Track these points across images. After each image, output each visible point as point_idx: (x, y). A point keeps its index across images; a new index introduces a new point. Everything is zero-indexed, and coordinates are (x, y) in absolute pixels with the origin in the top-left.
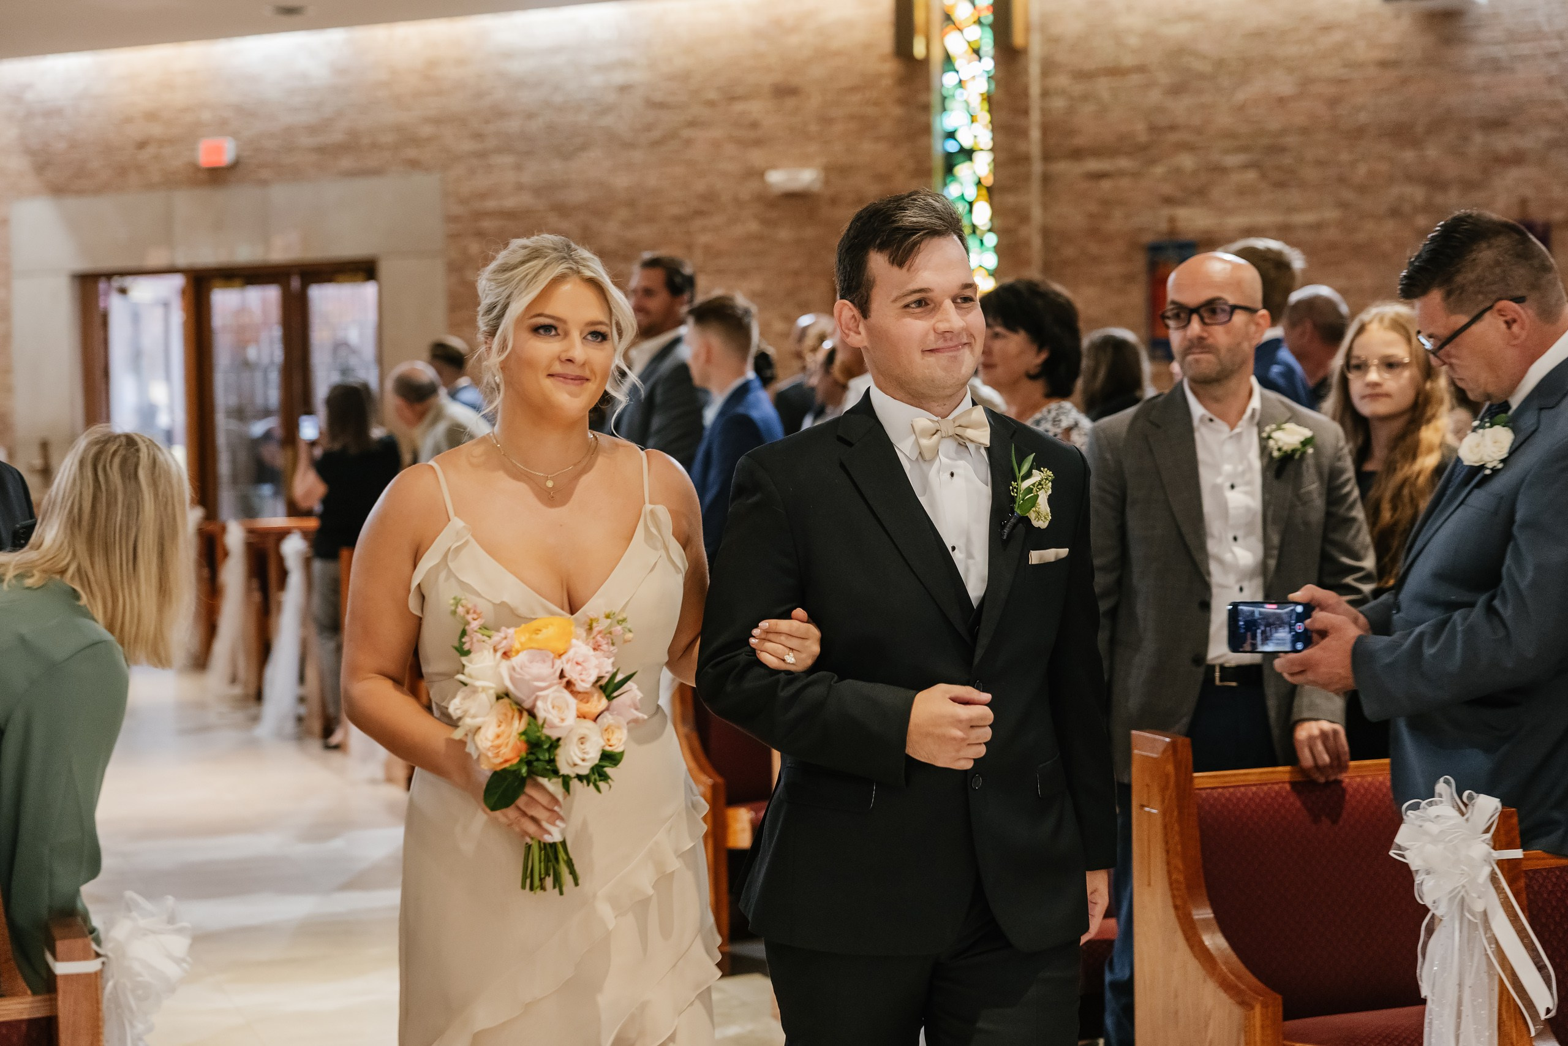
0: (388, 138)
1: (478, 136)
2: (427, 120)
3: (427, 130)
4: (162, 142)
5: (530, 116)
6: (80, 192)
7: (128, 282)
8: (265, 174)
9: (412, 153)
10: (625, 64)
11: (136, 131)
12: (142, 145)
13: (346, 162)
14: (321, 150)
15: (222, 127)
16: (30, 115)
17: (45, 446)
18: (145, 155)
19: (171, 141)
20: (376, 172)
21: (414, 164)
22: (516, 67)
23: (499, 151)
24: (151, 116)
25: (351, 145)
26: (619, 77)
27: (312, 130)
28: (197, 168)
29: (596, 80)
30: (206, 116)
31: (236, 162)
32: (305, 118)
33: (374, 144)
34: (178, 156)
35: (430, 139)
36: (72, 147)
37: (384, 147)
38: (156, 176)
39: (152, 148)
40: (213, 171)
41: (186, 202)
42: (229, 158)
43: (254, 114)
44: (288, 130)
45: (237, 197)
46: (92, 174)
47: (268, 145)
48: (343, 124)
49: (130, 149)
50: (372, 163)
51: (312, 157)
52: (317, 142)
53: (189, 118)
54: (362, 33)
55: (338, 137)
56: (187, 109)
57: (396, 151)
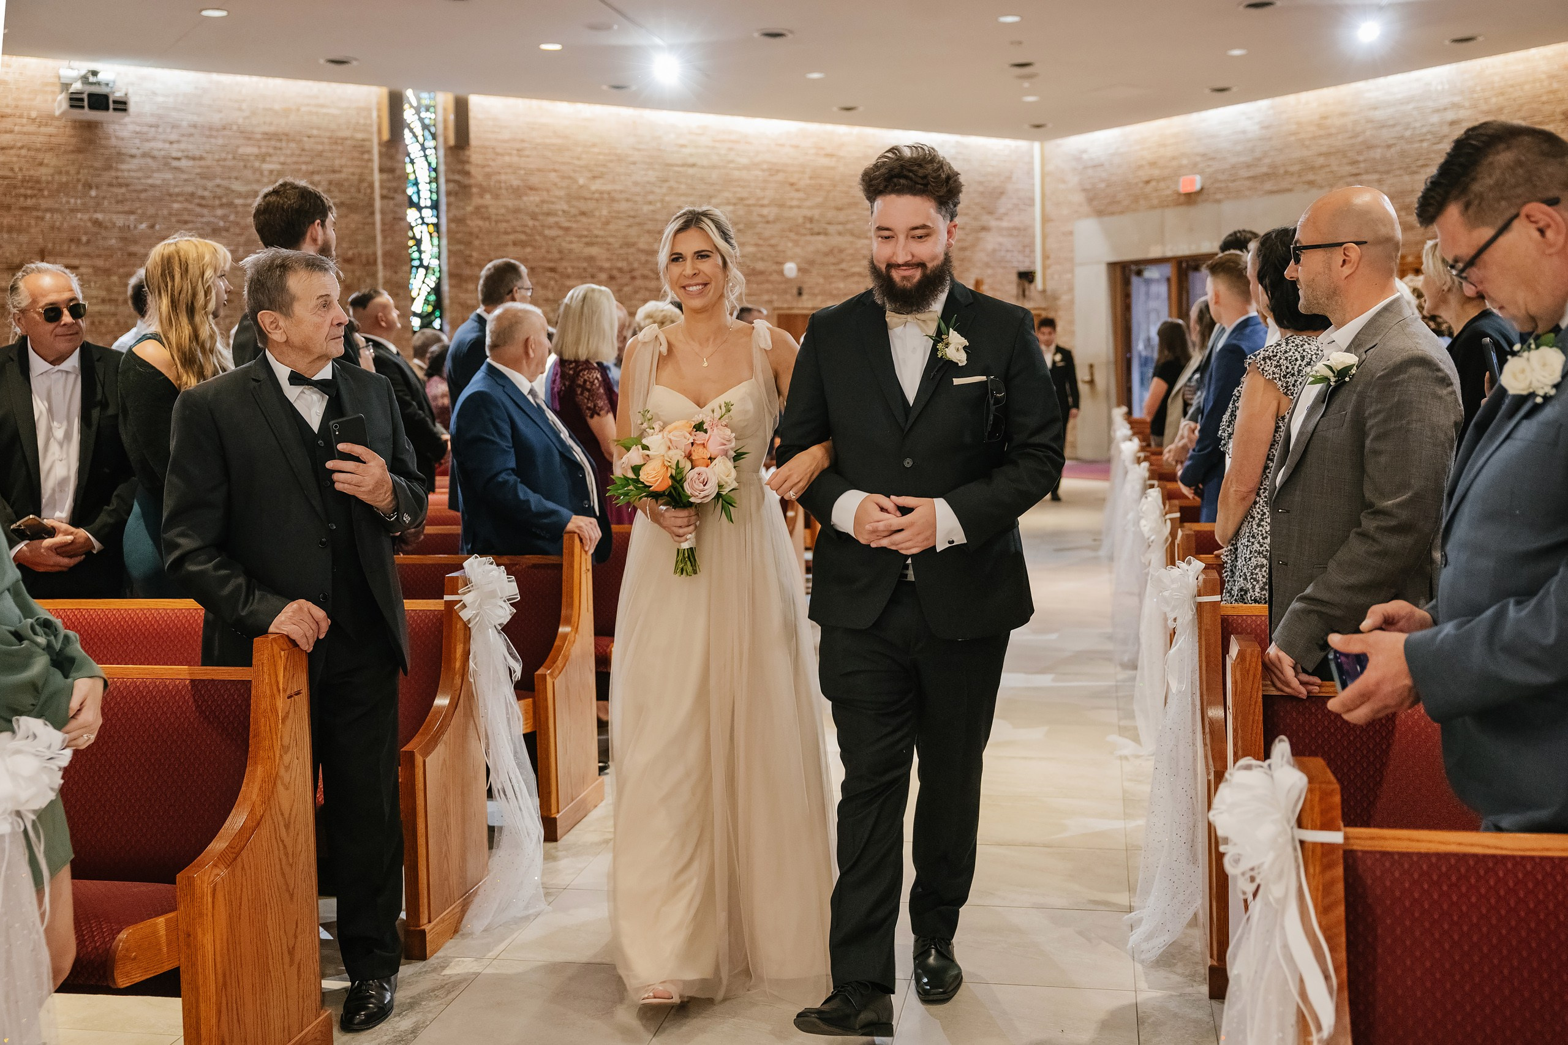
0: (1295, 168)
1: (1354, 163)
2: (1320, 154)
3: (1321, 161)
4: (1158, 181)
5: (1389, 146)
6: (1112, 214)
7: (1142, 267)
8: (1219, 196)
9: (1311, 177)
10: (1456, 106)
11: (1144, 174)
12: (1148, 182)
13: (1268, 186)
14: (1253, 178)
15: (1194, 168)
16: (1086, 168)
17: (1091, 366)
18: (1149, 189)
19: (1164, 179)
20: (1289, 190)
21: (1311, 183)
22: (1379, 115)
23: (1367, 172)
24: (1153, 164)
25: (1271, 174)
26: (1450, 116)
27: (1248, 166)
28: (1179, 194)
29: (1435, 119)
30: (1185, 162)
31: (1202, 189)
32: (1242, 159)
33: (1286, 172)
34: (1168, 188)
35: (1322, 167)
36: (1108, 186)
37: (1292, 174)
38: (1155, 202)
39: (1153, 184)
40: (1189, 195)
41: (1172, 216)
42: (1198, 187)
43: (1213, 159)
44: (1233, 167)
45: (1202, 212)
46: (1119, 202)
47: (1221, 177)
48: (1267, 161)
49: (1141, 185)
50: (1285, 185)
51: (1248, 183)
52: (1251, 174)
53: (1175, 163)
54: (1279, 101)
55: (1264, 170)
56: (1174, 158)
57: (1300, 176)
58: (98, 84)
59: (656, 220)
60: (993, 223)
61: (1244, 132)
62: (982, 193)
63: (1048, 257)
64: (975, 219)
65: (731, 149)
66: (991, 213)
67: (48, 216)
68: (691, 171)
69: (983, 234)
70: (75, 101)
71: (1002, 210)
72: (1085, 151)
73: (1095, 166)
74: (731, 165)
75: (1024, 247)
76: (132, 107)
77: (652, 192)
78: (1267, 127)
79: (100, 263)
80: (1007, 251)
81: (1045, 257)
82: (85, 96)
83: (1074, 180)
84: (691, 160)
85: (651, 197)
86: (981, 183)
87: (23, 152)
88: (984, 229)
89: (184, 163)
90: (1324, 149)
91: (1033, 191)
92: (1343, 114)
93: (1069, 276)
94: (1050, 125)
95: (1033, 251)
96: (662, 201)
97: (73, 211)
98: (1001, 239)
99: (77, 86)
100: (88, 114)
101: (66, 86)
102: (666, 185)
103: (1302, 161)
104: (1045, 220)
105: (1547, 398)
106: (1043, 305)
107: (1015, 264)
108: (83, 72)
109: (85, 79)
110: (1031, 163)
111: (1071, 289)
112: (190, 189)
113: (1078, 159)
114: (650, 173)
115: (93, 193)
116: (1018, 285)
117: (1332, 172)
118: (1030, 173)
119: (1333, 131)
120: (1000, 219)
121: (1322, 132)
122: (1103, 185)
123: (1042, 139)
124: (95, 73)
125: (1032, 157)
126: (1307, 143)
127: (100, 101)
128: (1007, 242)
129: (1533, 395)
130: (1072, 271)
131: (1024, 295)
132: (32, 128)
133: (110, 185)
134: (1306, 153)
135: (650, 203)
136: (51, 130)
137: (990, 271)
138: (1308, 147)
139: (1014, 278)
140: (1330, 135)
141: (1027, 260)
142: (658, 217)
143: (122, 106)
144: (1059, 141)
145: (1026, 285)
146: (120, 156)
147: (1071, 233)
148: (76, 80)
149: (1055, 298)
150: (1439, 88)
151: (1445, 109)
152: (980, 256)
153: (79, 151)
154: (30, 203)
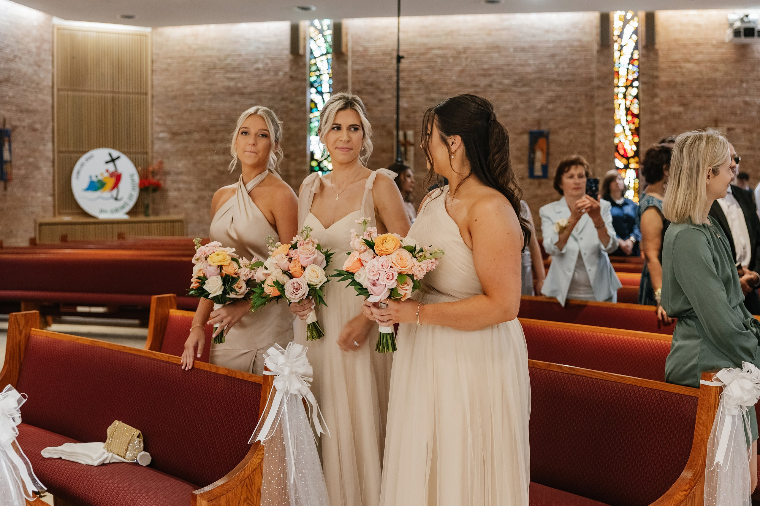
58: (749, 22)
67: (720, 100)
70: (737, 33)
79: (747, 126)
82: (742, 30)
87: (708, 64)
97: (734, 96)
99: (738, 24)
100: (743, 40)
101: (731, 25)
108: (741, 16)
109: (742, 20)
115: (744, 85)
124: (747, 16)
127: (750, 32)
132: (713, 50)
133: (754, 80)
136: (723, 50)
148: (736, 21)
153: (737, 61)
154: (711, 92)
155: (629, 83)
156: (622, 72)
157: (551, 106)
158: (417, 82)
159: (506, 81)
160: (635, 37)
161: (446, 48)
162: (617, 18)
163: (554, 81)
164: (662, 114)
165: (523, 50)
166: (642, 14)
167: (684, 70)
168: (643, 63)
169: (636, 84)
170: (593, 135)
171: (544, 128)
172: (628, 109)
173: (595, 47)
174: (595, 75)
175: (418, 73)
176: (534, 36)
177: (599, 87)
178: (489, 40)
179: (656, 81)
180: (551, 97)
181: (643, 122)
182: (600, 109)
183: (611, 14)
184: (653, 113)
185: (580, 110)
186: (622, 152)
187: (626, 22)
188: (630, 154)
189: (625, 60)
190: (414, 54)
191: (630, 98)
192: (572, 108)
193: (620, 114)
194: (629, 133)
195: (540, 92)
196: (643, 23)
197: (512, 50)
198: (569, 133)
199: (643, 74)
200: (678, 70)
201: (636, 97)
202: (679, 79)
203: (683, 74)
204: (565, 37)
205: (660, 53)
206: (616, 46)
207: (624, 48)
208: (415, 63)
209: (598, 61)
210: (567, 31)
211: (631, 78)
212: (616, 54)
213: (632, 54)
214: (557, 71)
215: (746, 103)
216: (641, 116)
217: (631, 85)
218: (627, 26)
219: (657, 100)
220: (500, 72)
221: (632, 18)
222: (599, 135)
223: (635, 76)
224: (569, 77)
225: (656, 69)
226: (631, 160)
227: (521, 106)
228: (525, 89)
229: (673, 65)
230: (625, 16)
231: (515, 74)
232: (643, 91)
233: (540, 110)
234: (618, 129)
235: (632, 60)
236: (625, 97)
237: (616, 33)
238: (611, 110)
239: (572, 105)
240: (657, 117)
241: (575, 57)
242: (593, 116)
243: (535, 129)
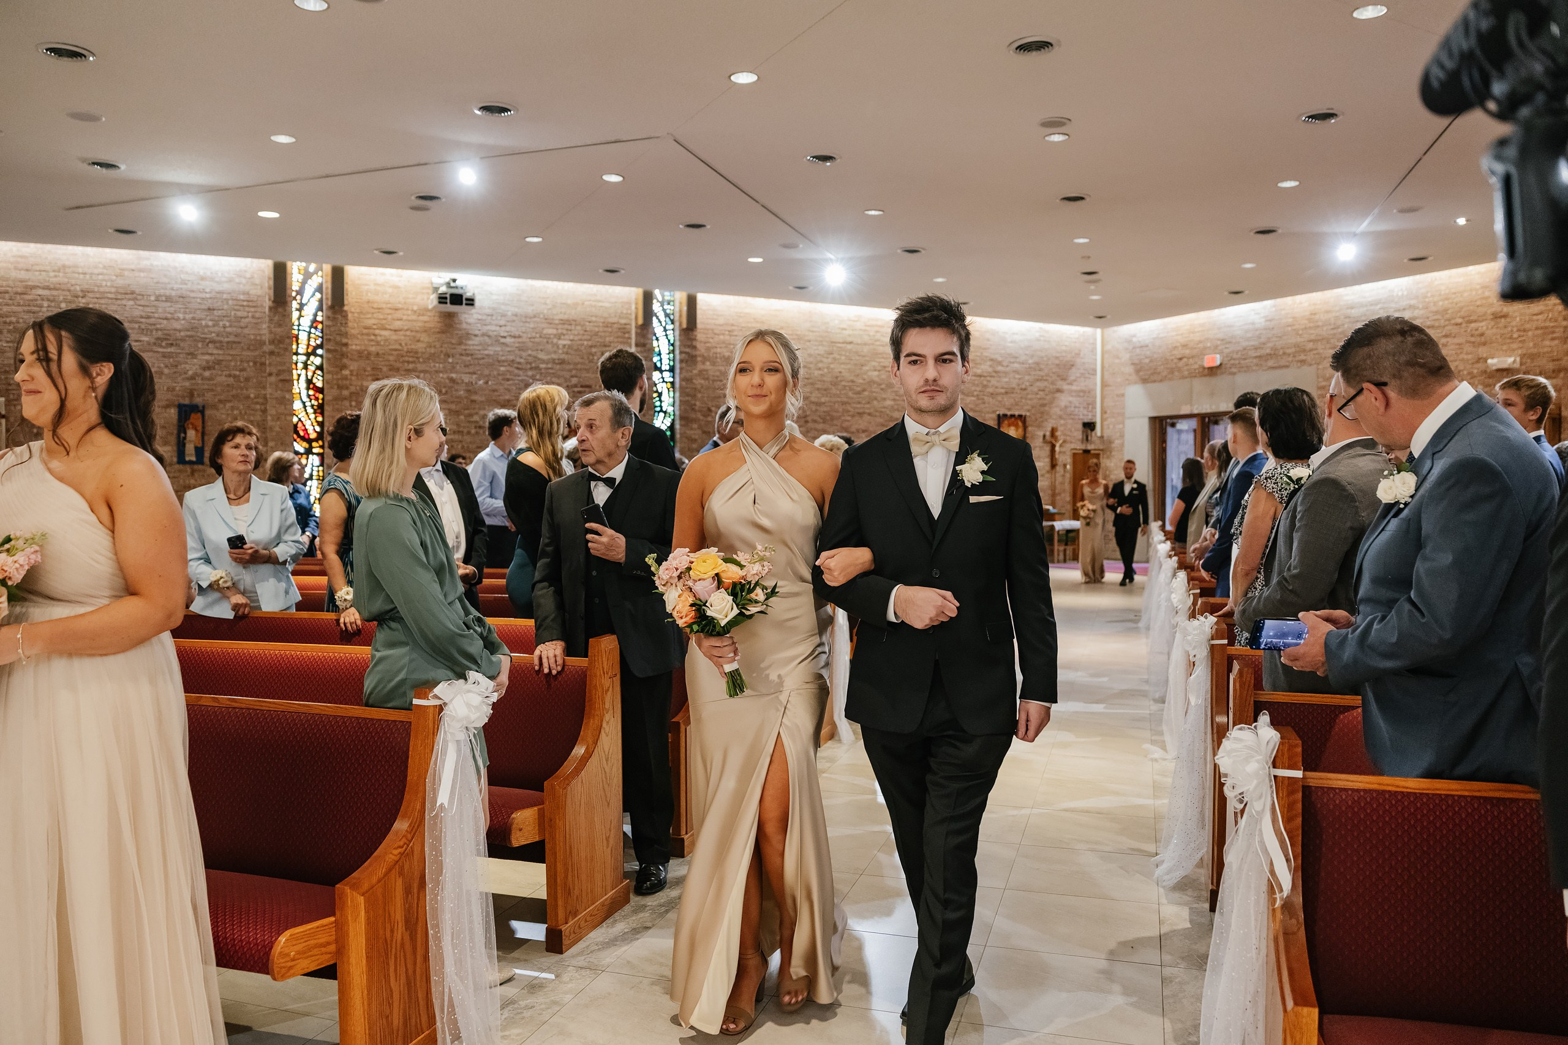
0: (1291, 351)
2: (1310, 341)
3: (1310, 345)
4: (1188, 358)
6: (1155, 381)
7: (1175, 421)
8: (1234, 370)
9: (1302, 357)
11: (1178, 353)
12: (1180, 359)
13: (1271, 363)
14: (1260, 357)
15: (1215, 349)
16: (1135, 348)
18: (1181, 364)
19: (1193, 357)
20: (1287, 367)
21: (1303, 362)
24: (1185, 346)
25: (1273, 355)
27: (1256, 349)
28: (1204, 368)
30: (1209, 345)
31: (1221, 364)
32: (1252, 343)
33: (1284, 353)
34: (1196, 363)
35: (1311, 350)
36: (1151, 361)
37: (1289, 355)
38: (1186, 373)
39: (1185, 360)
40: (1211, 369)
41: (1198, 384)
42: (1218, 363)
43: (1230, 342)
44: (1245, 349)
45: (1221, 381)
46: (1159, 373)
47: (1235, 356)
48: (1270, 345)
49: (1176, 361)
50: (1283, 363)
51: (1255, 361)
52: (1258, 354)
53: (1201, 345)
54: (1279, 301)
55: (1268, 351)
56: (1200, 342)
57: (1294, 356)
58: (457, 287)
59: (824, 381)
60: (1065, 387)
61: (1253, 324)
62: (1058, 365)
63: (1106, 413)
64: (1053, 383)
65: (877, 332)
66: (1064, 379)
68: (849, 347)
69: (1058, 395)
70: (442, 299)
71: (1072, 378)
72: (1134, 336)
73: (1141, 347)
74: (878, 343)
75: (1088, 404)
76: (477, 303)
77: (821, 361)
78: (1270, 320)
79: (453, 407)
80: (1075, 407)
81: (1103, 412)
82: (448, 296)
83: (1126, 357)
84: (849, 339)
85: (820, 365)
86: (1057, 358)
87: (408, 333)
88: (1059, 391)
89: (509, 340)
90: (1313, 337)
91: (1096, 365)
92: (1328, 312)
93: (1121, 426)
94: (1109, 317)
95: (1094, 408)
96: (828, 368)
97: (436, 371)
98: (1071, 399)
99: (443, 289)
100: (449, 308)
101: (436, 289)
102: (832, 356)
103: (1296, 345)
104: (1104, 385)
105: (1406, 504)
106: (1101, 447)
107: (1081, 417)
108: (447, 280)
109: (449, 285)
110: (1094, 344)
111: (1122, 436)
112: (511, 358)
113: (1129, 342)
114: (820, 348)
115: (450, 360)
116: (1083, 432)
117: (1318, 354)
118: (1094, 351)
119: (1320, 324)
120: (1070, 384)
121: (1312, 325)
122: (1147, 361)
123: (1103, 327)
124: (454, 281)
125: (1095, 339)
126: (1300, 332)
127: (457, 299)
128: (1075, 401)
129: (1397, 503)
130: (1123, 423)
131: (1087, 439)
132: (414, 317)
133: (461, 355)
134: (1299, 340)
135: (820, 369)
136: (425, 318)
137: (1062, 422)
138: (1300, 335)
139: (1080, 426)
140: (1318, 326)
141: (1090, 414)
142: (825, 379)
143: (471, 302)
144: (1115, 328)
145: (1089, 431)
146: (468, 335)
147: (1123, 395)
148: (442, 285)
149: (1110, 442)
150: (1400, 294)
151: (1404, 309)
152: (1055, 411)
153: (443, 332)
154: (411, 366)
155: (310, 351)
156: (303, 336)
157: (207, 374)
158: (9, 331)
159: (145, 339)
160: (318, 295)
161: (55, 289)
162: (296, 271)
163: (212, 342)
164: (353, 389)
165: (168, 299)
166: (327, 268)
167: (379, 338)
168: (328, 326)
169: (319, 351)
170: (264, 411)
171: (198, 401)
172: (309, 382)
173: (267, 303)
174: (266, 338)
175: (14, 319)
176: (184, 282)
177: (272, 353)
178: (120, 282)
179: (344, 349)
180: (207, 362)
181: (327, 398)
182: (273, 379)
183: (289, 264)
184: (340, 387)
185: (247, 379)
186: (302, 433)
187: (307, 276)
188: (313, 436)
189: (306, 322)
190: (7, 292)
191: (312, 368)
192: (235, 376)
193: (300, 387)
194: (310, 410)
195: (192, 355)
196: (329, 279)
197: (153, 298)
198: (233, 408)
199: (329, 340)
200: (373, 337)
201: (320, 368)
202: (373, 349)
203: (378, 343)
204: (226, 287)
205: (350, 315)
206: (295, 305)
207: (305, 308)
208: (7, 305)
209: (271, 320)
210: (230, 281)
211: (312, 343)
212: (295, 314)
213: (316, 315)
214: (216, 329)
215: (452, 380)
216: (325, 392)
217: (314, 353)
218: (309, 281)
219: (346, 372)
220: (136, 326)
221: (316, 272)
222: (272, 411)
223: (319, 342)
224: (232, 338)
225: (346, 335)
226: (314, 444)
227: (166, 371)
228: (172, 349)
229: (365, 331)
230: (306, 269)
231: (157, 330)
232: (328, 359)
233: (192, 378)
234: (297, 405)
235: (314, 323)
236: (306, 366)
237: (295, 287)
238: (287, 383)
239: (238, 373)
240: (346, 393)
241: (239, 314)
242: (264, 388)
243: (187, 401)
